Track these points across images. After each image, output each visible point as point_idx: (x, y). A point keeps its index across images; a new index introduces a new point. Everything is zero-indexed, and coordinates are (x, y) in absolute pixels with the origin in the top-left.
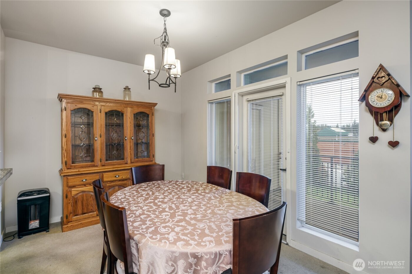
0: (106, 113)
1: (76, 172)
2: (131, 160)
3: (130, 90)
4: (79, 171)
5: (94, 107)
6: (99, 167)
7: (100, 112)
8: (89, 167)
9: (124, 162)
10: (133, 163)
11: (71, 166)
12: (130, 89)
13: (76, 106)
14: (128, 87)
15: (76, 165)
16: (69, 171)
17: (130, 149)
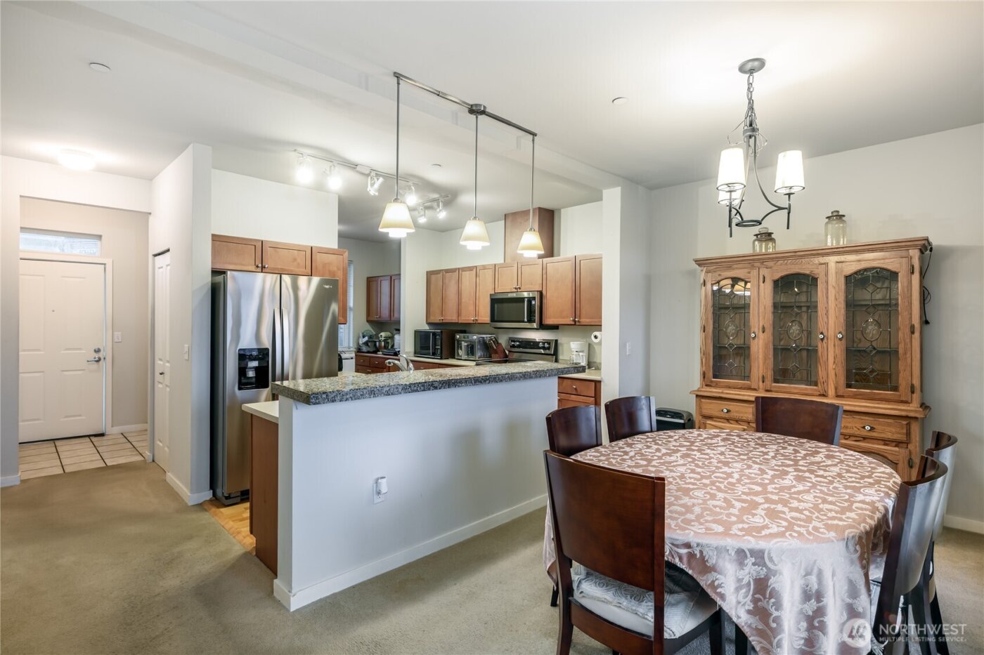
0: (776, 283)
1: (719, 393)
2: (836, 389)
3: (844, 218)
4: (722, 393)
5: (751, 274)
6: (761, 393)
7: (764, 282)
8: (741, 388)
9: (816, 390)
10: (842, 396)
11: (712, 382)
12: (844, 216)
13: (720, 275)
14: (838, 212)
15: (719, 382)
16: (708, 389)
17: (834, 362)
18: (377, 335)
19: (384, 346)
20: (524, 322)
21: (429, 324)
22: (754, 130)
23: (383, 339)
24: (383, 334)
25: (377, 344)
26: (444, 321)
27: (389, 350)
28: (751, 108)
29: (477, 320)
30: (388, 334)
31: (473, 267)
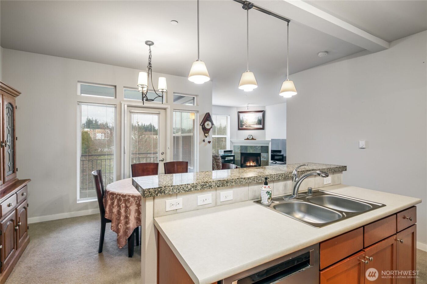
22: (151, 67)
28: (150, 58)
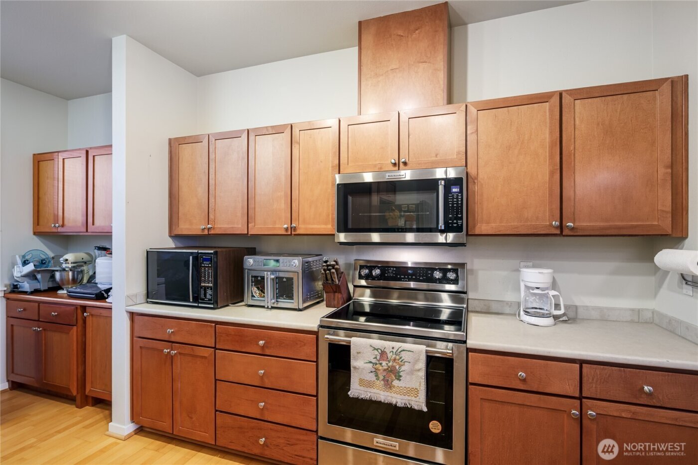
18: (56, 259)
19: (73, 279)
20: (436, 230)
21: (175, 237)
23: (70, 266)
24: (70, 257)
25: (58, 275)
26: (212, 232)
27: (84, 286)
29: (295, 229)
30: (81, 255)
31: (285, 126)
